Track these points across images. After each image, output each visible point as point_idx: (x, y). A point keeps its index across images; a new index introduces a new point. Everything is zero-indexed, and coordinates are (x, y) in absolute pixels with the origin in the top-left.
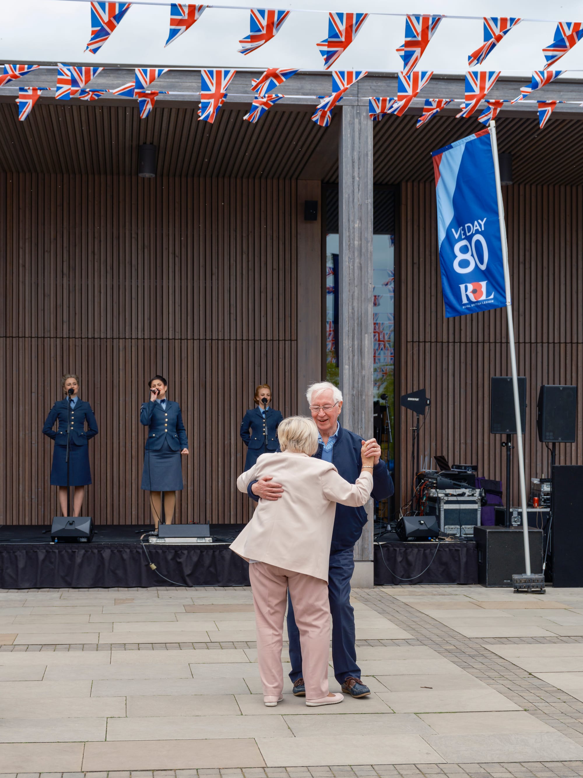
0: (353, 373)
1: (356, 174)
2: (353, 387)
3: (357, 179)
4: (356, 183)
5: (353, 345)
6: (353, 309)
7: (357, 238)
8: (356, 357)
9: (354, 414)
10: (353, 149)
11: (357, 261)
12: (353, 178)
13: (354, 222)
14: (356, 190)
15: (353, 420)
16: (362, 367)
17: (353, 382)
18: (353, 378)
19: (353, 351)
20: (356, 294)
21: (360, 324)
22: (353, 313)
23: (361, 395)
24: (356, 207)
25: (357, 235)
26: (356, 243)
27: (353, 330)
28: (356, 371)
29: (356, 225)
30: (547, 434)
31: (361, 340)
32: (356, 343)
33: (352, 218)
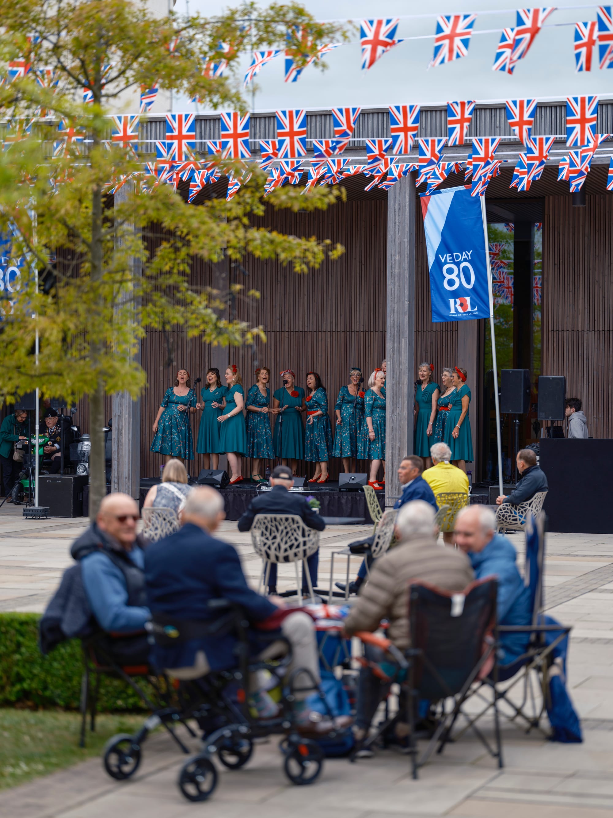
0: (393, 368)
1: (397, 220)
2: (393, 378)
3: (397, 224)
4: (397, 227)
5: (393, 347)
6: (394, 320)
7: (397, 268)
8: (395, 356)
9: (393, 398)
10: (395, 202)
11: (397, 284)
12: (395, 223)
13: (395, 255)
14: (397, 232)
15: (393, 402)
16: (400, 363)
17: (393, 374)
18: (393, 371)
19: (393, 351)
20: (396, 309)
21: (399, 331)
22: (394, 323)
23: (399, 384)
24: (397, 244)
25: (397, 265)
26: (396, 271)
27: (394, 335)
28: (396, 367)
29: (397, 258)
30: (541, 413)
31: (399, 343)
32: (395, 345)
33: (393, 253)
